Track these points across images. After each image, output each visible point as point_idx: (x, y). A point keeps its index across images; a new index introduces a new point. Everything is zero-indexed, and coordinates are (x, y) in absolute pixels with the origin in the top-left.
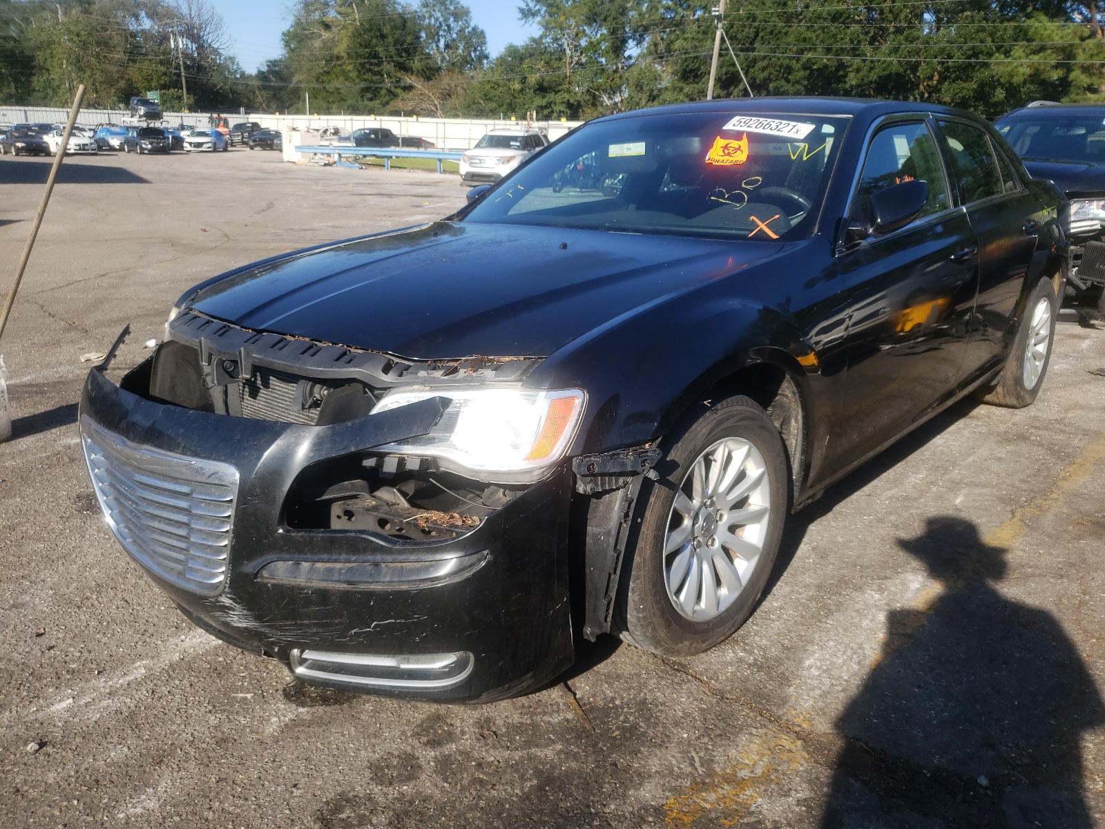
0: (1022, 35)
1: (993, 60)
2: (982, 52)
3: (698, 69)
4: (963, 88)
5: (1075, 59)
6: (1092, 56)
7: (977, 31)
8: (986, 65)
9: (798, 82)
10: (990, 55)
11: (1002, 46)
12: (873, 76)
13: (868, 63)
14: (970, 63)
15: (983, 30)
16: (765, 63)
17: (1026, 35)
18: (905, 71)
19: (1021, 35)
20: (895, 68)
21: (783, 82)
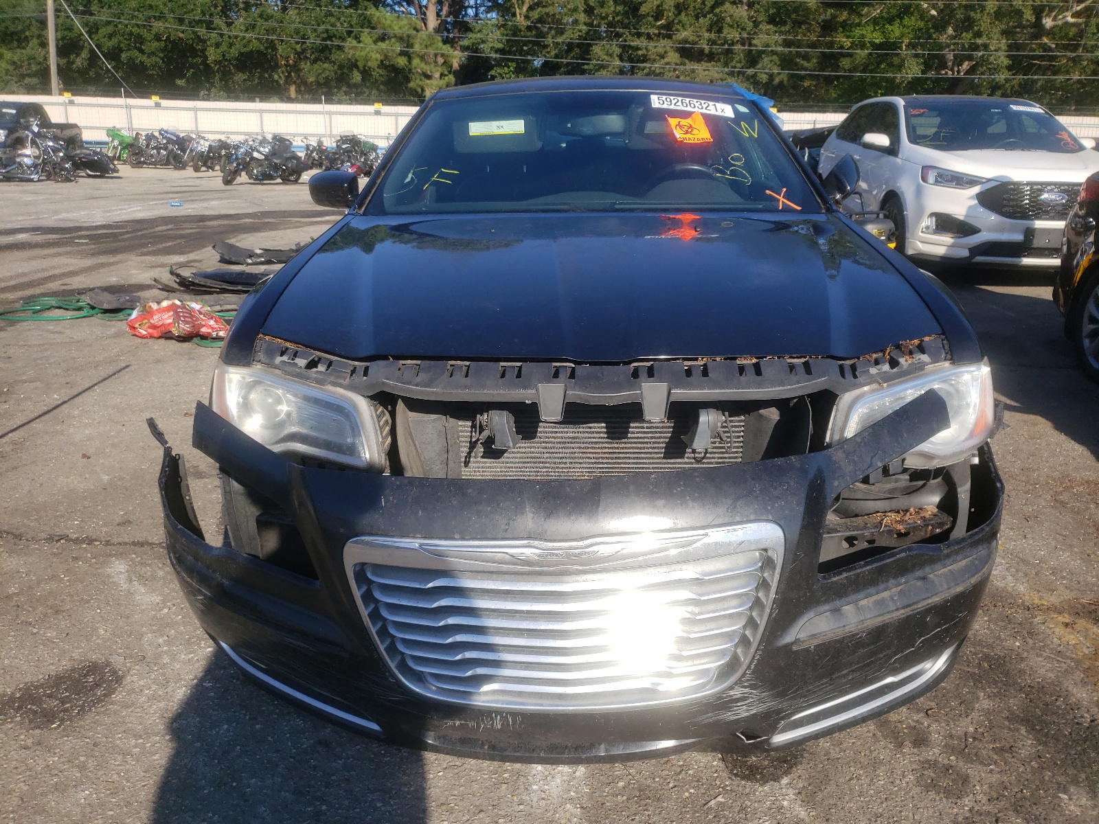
0: (367, 23)
1: (347, 44)
2: (334, 36)
3: (23, 31)
4: (325, 69)
5: (412, 47)
6: (426, 46)
7: (326, 16)
8: (340, 48)
9: (153, 53)
10: (344, 40)
11: (351, 32)
12: (234, 52)
13: (226, 38)
14: (327, 45)
15: (331, 15)
16: (110, 29)
17: (370, 22)
18: (266, 48)
19: (366, 21)
20: (255, 45)
21: (136, 52)
